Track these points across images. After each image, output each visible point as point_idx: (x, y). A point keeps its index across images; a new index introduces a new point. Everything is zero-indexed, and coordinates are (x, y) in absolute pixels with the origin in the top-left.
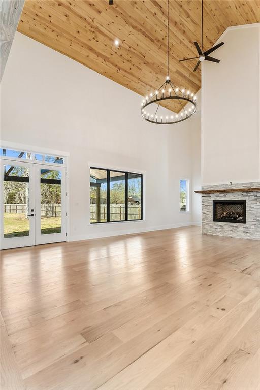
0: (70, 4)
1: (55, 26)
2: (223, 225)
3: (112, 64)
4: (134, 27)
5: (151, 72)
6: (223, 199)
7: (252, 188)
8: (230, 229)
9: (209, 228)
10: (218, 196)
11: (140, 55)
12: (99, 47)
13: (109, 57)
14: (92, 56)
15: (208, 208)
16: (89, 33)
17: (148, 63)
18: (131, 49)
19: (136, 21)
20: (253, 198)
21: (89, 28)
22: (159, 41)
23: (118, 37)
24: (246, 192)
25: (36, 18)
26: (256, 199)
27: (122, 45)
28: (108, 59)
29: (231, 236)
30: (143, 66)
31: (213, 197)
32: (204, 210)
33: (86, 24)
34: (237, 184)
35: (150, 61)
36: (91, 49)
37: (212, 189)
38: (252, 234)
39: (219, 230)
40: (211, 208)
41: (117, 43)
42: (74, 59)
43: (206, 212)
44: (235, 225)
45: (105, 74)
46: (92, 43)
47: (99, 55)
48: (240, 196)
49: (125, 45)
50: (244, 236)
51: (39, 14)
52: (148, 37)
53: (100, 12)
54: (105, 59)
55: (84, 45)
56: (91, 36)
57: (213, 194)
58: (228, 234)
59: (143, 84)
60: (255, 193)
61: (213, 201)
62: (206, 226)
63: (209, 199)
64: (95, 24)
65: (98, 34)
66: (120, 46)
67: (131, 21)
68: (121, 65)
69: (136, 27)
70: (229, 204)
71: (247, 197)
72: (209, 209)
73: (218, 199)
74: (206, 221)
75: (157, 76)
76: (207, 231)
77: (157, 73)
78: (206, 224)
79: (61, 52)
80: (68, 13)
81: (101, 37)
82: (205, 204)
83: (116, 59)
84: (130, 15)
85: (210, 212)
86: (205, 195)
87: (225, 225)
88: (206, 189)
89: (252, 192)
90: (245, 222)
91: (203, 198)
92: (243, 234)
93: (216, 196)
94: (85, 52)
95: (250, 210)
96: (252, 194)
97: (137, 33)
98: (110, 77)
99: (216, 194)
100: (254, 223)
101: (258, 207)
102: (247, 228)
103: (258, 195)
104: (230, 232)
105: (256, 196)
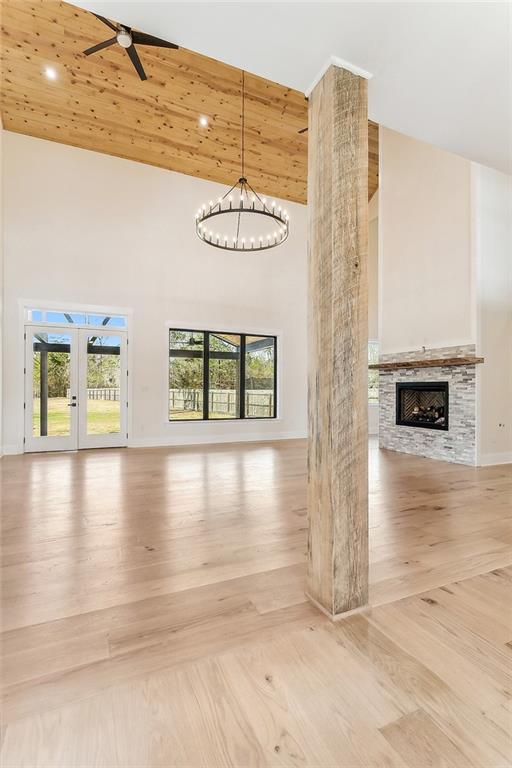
0: (117, 86)
1: (101, 121)
2: (412, 432)
3: (205, 156)
4: (225, 92)
5: (279, 155)
6: (411, 379)
7: (459, 356)
8: (423, 440)
9: (389, 437)
10: (405, 375)
11: (250, 131)
12: (176, 136)
13: (196, 146)
14: (169, 151)
15: (388, 397)
16: (155, 119)
17: (269, 141)
18: (232, 126)
19: (226, 81)
20: (461, 377)
21: (152, 111)
22: (278, 100)
23: (204, 114)
24: (448, 366)
25: (74, 118)
26: (466, 380)
27: (213, 123)
28: (197, 149)
29: (423, 454)
30: (260, 148)
31: (398, 377)
33: (147, 107)
34: (434, 350)
35: (271, 137)
36: (165, 141)
37: (395, 361)
38: (459, 453)
39: (405, 441)
40: (393, 398)
41: (204, 122)
42: (141, 161)
43: (385, 406)
44: (431, 432)
45: (197, 173)
46: (165, 133)
47: (179, 147)
48: (439, 374)
49: (218, 123)
50: (446, 456)
51: (77, 112)
52: (257, 99)
53: (163, 84)
54: (192, 151)
55: (152, 138)
56: (159, 122)
57: (396, 370)
58: (420, 450)
59: (271, 177)
60: (464, 368)
61: (397, 383)
62: (385, 434)
63: (390, 381)
64: (161, 103)
65: (169, 116)
66: (210, 126)
67: (217, 83)
68: (220, 154)
69: (230, 90)
70: (429, 390)
71: (450, 377)
72: (389, 401)
73: (404, 379)
74: (385, 424)
75: (293, 158)
76: (387, 443)
77: (292, 154)
78: (386, 429)
79: (122, 156)
80: (117, 99)
81: (175, 120)
82: (385, 390)
83: (209, 147)
84: (213, 74)
85: (392, 406)
86: (384, 373)
87: (416, 433)
88: (385, 360)
89: (459, 366)
90: (446, 428)
91: (382, 377)
92: (444, 452)
93: (402, 375)
94: (157, 148)
95: (456, 404)
96: (458, 370)
97: (234, 97)
98: (208, 177)
99: (401, 371)
100: (462, 430)
101: (469, 397)
102: (451, 439)
103: (469, 371)
104: (423, 447)
105: (465, 374)
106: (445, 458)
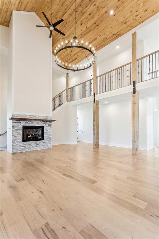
2: (30, 143)
6: (30, 125)
7: (47, 119)
8: (35, 145)
9: (18, 147)
10: (27, 123)
15: (18, 131)
20: (48, 125)
24: (45, 122)
26: (49, 126)
31: (23, 124)
32: (15, 133)
37: (21, 117)
38: (47, 146)
39: (27, 147)
40: (21, 132)
43: (16, 135)
44: (38, 142)
48: (41, 124)
50: (43, 148)
57: (23, 121)
58: (34, 149)
61: (23, 126)
62: (16, 147)
63: (19, 125)
71: (45, 124)
72: (19, 133)
73: (27, 125)
74: (16, 143)
76: (17, 150)
78: (17, 145)
82: (16, 128)
85: (20, 135)
86: (15, 121)
87: (32, 143)
88: (16, 116)
90: (43, 140)
91: (14, 124)
92: (43, 147)
93: (25, 123)
95: (46, 132)
96: (47, 123)
99: (25, 122)
100: (48, 139)
101: (50, 130)
102: (45, 142)
103: (50, 123)
104: (36, 147)
105: (49, 124)
106: (43, 149)
